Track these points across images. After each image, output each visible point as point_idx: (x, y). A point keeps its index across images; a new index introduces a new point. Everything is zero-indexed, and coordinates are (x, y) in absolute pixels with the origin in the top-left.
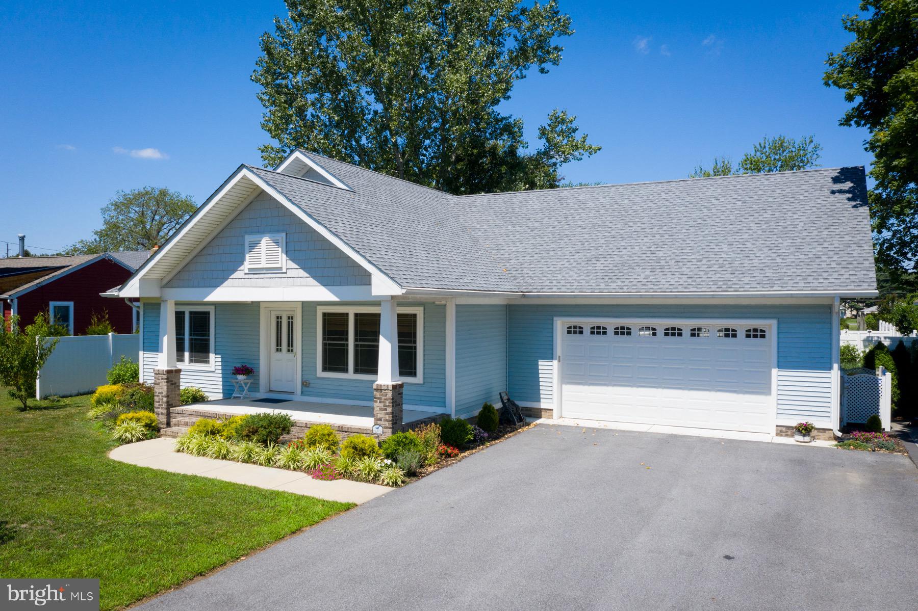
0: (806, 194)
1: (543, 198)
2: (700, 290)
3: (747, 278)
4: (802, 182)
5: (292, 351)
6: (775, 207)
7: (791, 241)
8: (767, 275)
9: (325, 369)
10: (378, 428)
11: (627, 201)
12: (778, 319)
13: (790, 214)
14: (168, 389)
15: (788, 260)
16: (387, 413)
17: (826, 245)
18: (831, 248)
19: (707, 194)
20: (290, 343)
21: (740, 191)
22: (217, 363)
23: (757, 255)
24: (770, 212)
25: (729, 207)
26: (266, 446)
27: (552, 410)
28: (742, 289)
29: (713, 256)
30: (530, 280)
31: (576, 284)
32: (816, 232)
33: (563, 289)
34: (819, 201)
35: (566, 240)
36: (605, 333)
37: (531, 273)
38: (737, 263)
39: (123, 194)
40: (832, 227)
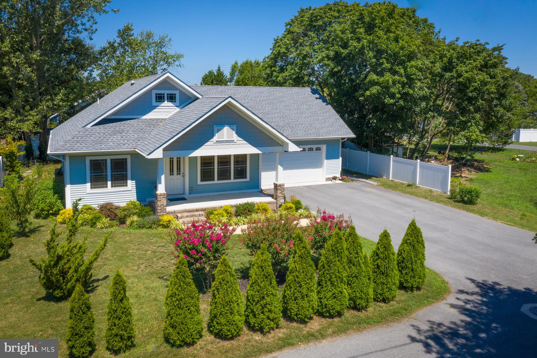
5: (180, 174)
8: (325, 130)
10: (282, 200)
11: (251, 96)
12: (327, 144)
15: (326, 125)
17: (331, 119)
20: (178, 171)
22: (133, 186)
28: (323, 136)
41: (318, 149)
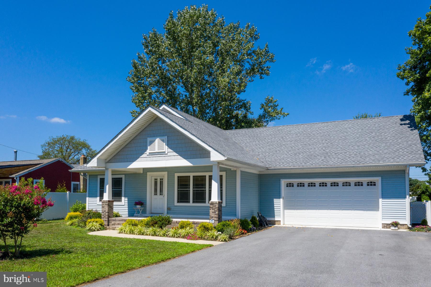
0: (389, 126)
1: (270, 130)
2: (347, 164)
3: (368, 159)
4: (387, 121)
5: (162, 194)
6: (376, 131)
7: (385, 144)
8: (376, 157)
9: (178, 202)
10: (212, 221)
11: (309, 130)
12: (382, 177)
13: (383, 134)
14: (108, 209)
15: (385, 152)
16: (216, 214)
17: (401, 145)
18: (403, 146)
19: (345, 127)
20: (161, 191)
21: (360, 125)
22: (125, 201)
23: (371, 150)
24: (374, 133)
25: (355, 132)
26: (162, 229)
27: (280, 221)
28: (366, 163)
29: (351, 151)
30: (270, 163)
31: (291, 164)
32: (396, 141)
33: (286, 166)
34: (396, 128)
35: (284, 146)
36: (304, 186)
37: (270, 160)
38: (362, 153)
39: (52, 138)
40: (403, 138)
41: (372, 184)
